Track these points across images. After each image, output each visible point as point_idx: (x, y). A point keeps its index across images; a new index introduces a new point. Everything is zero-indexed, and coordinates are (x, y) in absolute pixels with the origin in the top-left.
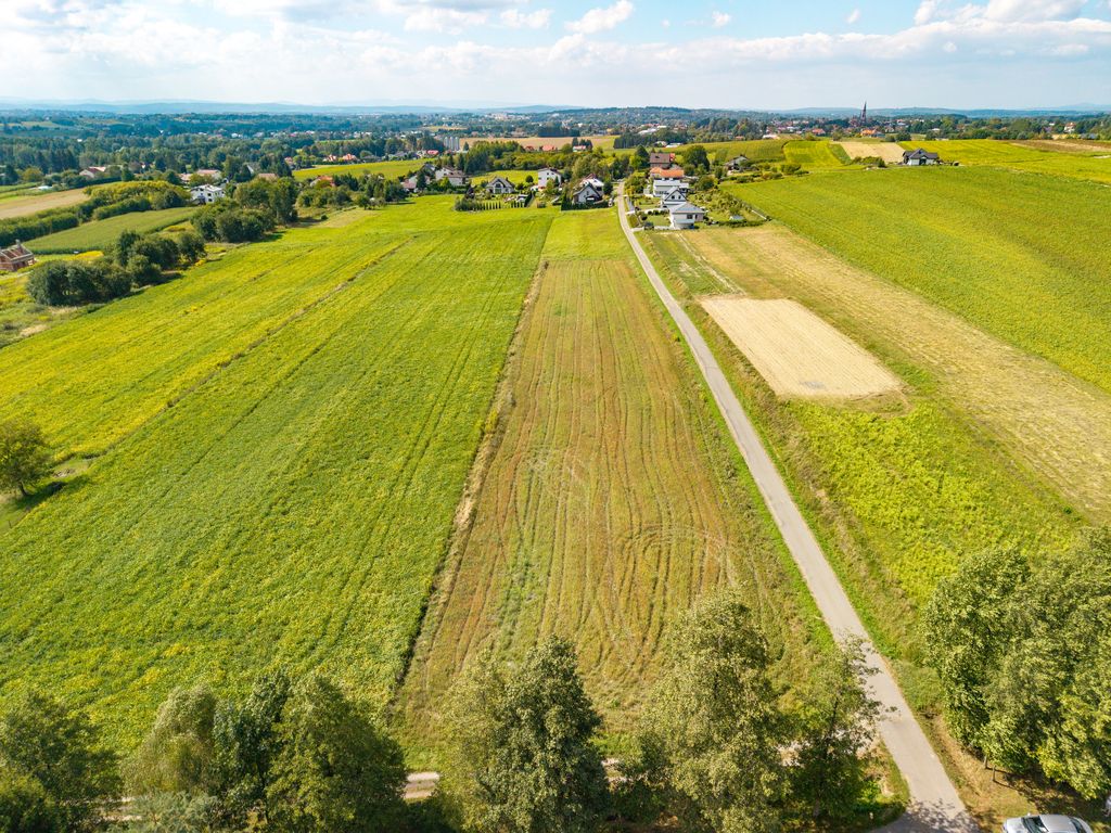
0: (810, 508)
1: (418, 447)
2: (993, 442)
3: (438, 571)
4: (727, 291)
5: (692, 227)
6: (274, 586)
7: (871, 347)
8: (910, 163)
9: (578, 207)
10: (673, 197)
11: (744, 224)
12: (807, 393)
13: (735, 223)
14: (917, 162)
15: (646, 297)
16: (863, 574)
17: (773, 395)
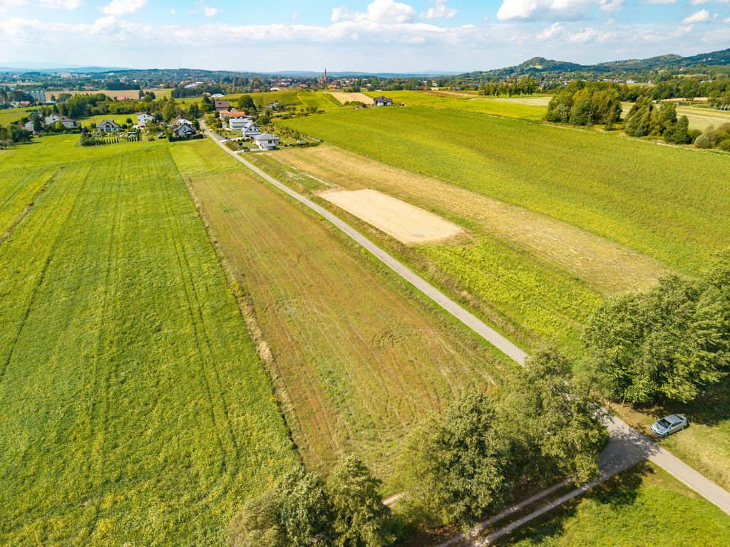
0: (463, 302)
1: (195, 316)
2: (525, 252)
3: (274, 390)
4: (329, 188)
5: (275, 148)
6: (157, 435)
7: (433, 211)
8: (379, 104)
9: (181, 139)
10: (251, 130)
11: (307, 145)
12: (419, 240)
13: (302, 145)
14: (382, 104)
15: (280, 195)
16: (512, 331)
17: (402, 245)
